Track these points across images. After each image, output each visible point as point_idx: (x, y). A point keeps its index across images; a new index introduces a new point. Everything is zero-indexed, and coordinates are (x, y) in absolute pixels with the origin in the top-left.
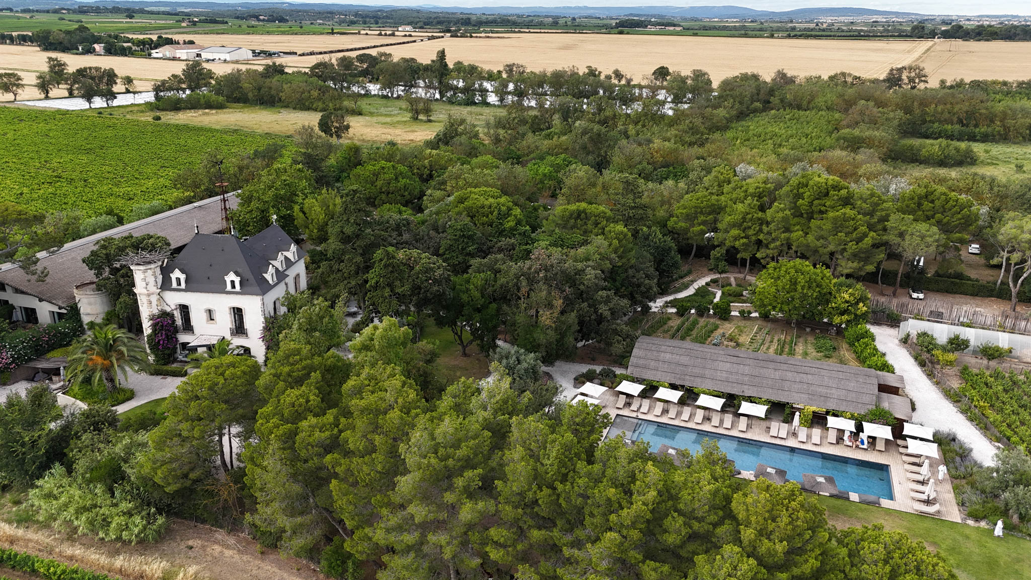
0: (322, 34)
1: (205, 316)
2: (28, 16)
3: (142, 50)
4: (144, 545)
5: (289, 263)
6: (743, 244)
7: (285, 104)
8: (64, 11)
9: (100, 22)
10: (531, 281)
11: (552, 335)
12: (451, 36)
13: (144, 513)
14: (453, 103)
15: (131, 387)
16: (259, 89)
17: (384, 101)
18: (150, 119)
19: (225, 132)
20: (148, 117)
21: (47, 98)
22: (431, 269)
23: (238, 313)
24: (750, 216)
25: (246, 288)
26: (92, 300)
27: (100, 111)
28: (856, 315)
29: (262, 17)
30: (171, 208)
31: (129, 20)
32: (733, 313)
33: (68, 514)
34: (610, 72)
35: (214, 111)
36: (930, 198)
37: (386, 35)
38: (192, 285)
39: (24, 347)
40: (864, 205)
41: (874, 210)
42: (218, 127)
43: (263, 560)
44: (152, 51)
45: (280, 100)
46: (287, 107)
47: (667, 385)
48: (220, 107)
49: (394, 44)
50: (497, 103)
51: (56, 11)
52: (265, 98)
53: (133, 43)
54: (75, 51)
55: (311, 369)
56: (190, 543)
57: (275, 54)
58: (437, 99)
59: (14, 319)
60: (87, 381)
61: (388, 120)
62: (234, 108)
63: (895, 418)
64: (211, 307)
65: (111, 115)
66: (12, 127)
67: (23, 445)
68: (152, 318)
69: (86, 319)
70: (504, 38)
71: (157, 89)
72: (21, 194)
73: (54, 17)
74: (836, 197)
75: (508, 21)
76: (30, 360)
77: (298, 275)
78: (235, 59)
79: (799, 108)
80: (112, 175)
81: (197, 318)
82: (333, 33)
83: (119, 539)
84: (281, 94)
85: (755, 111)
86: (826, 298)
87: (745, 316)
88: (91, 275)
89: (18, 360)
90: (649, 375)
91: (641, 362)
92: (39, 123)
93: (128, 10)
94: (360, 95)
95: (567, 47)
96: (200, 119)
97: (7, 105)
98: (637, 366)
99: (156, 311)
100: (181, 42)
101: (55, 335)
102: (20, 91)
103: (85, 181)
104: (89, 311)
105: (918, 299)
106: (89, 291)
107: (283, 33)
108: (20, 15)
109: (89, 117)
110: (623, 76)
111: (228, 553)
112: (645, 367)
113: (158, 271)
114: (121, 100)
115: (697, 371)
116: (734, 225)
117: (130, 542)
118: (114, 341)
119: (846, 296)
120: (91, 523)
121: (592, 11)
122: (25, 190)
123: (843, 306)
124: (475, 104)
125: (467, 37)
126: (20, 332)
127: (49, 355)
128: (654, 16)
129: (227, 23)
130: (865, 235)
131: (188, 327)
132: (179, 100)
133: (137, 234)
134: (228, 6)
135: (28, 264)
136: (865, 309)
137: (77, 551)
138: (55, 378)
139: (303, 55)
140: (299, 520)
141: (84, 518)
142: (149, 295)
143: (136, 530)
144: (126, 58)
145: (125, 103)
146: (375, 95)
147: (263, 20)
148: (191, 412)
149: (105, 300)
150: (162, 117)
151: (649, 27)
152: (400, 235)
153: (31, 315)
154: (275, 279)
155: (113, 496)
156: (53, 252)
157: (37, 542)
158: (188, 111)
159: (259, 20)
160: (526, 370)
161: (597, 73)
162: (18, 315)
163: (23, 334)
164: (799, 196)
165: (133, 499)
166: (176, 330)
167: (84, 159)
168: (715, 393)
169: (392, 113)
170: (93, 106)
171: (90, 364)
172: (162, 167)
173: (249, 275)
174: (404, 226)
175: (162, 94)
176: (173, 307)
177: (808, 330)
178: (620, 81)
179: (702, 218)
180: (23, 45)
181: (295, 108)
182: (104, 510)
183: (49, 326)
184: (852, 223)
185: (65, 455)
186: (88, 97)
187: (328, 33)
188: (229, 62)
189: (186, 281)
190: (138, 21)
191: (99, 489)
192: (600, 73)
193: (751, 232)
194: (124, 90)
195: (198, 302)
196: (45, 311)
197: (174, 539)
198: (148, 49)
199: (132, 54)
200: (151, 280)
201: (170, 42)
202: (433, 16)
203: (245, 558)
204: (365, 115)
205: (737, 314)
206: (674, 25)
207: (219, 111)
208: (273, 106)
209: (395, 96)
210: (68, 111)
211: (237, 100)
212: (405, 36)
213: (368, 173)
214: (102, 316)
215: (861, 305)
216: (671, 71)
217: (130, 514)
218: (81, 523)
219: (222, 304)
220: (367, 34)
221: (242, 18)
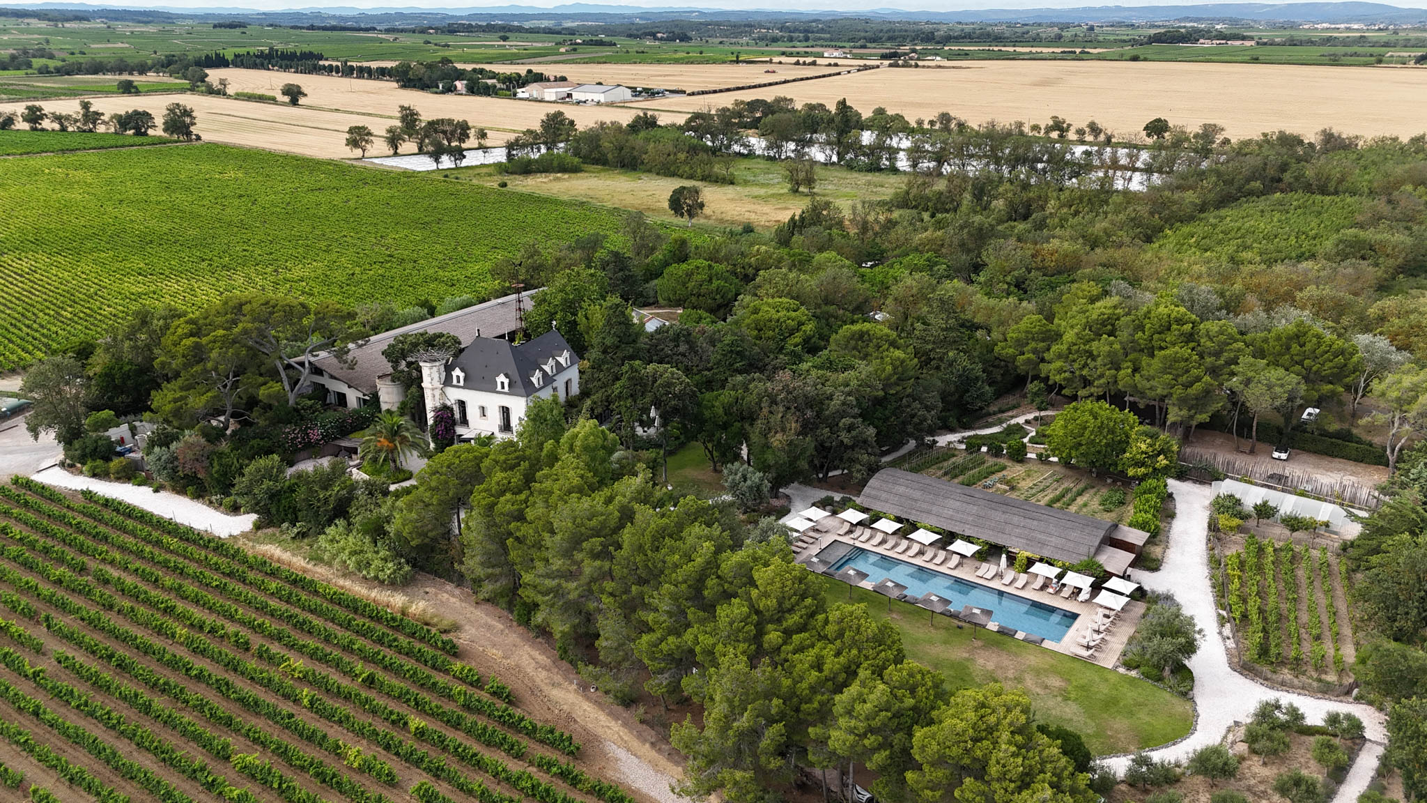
0: (724, 62)
1: (478, 412)
2: (390, 37)
3: (508, 89)
4: (392, 584)
5: (560, 368)
6: (1065, 379)
7: (648, 167)
8: (431, 31)
9: (469, 47)
10: (774, 402)
11: (783, 457)
12: (890, 66)
13: (396, 561)
14: (852, 169)
15: (411, 469)
16: (621, 149)
17: (768, 164)
18: (496, 185)
19: (570, 204)
20: (493, 184)
21: (396, 154)
22: (673, 384)
23: (506, 411)
24: (1076, 347)
25: (513, 389)
26: (390, 390)
27: (446, 174)
28: (1155, 469)
29: (659, 35)
30: (483, 301)
31: (502, 43)
32: (1029, 455)
33: (344, 556)
34: (1083, 125)
35: (566, 176)
36: (1302, 340)
37: (804, 63)
38: (469, 383)
39: (332, 427)
40: (1209, 344)
41: (1221, 349)
42: (565, 198)
43: (476, 608)
44: (519, 90)
45: (643, 163)
46: (649, 171)
47: (892, 517)
48: (575, 170)
49: (811, 78)
50: (908, 169)
51: (423, 31)
52: (626, 161)
53: (499, 80)
54: (435, 90)
55: (524, 459)
56: (427, 590)
57: (658, 93)
58: (834, 163)
59: (328, 401)
60: (375, 460)
61: (762, 191)
62: (590, 172)
63: (1105, 571)
64: (484, 405)
65: (457, 178)
66: (355, 193)
67: (319, 500)
68: (436, 410)
69: (384, 407)
70: (960, 68)
71: (510, 146)
72: (353, 274)
73: (418, 40)
74: (1177, 333)
75: (989, 35)
76: (336, 438)
77: (570, 380)
78: (609, 100)
79: (1323, 191)
80: (441, 256)
81: (472, 413)
82: (737, 62)
83: (376, 578)
84: (644, 156)
85: (1251, 193)
86: (1123, 444)
87: (1042, 459)
88: (388, 368)
89: (327, 437)
90: (877, 507)
91: (874, 492)
92: (382, 188)
93: (503, 28)
94: (739, 154)
95: (1045, 83)
96: (549, 186)
97: (355, 163)
98: (868, 496)
99: (438, 405)
100: (552, 78)
101: (357, 419)
102: (368, 146)
103: (415, 262)
104: (387, 400)
105: (1279, 459)
106: (388, 381)
107: (677, 61)
108: (384, 36)
109: (433, 181)
110: (1101, 131)
111: (453, 600)
112: (876, 498)
113: (442, 368)
114: (472, 159)
115: (925, 506)
116: (1060, 356)
117: (384, 580)
118: (398, 427)
119: (1143, 447)
120: (358, 563)
121: (1126, 14)
122: (358, 270)
123: (1138, 456)
124: (880, 170)
125: (911, 66)
126: (330, 413)
127: (352, 436)
128: (1223, 21)
129: (615, 44)
130: (1198, 379)
131: (464, 422)
132: (530, 162)
133: (431, 331)
134: (624, 18)
135: (341, 354)
136: (1165, 462)
137: (347, 583)
138: (354, 456)
139: (693, 94)
140: (490, 571)
141: (354, 559)
142: (433, 389)
143: (388, 572)
144: (489, 99)
145: (475, 163)
146: (759, 156)
147: (661, 39)
148: (433, 484)
149: (400, 390)
150: (509, 182)
151: (1201, 41)
152: (677, 346)
153: (342, 398)
154: (541, 383)
155: (376, 546)
156: (361, 346)
157: (321, 574)
158: (539, 175)
159: (656, 39)
160: (750, 488)
161: (1065, 125)
162: (331, 399)
163: (331, 416)
164: (1141, 327)
165: (389, 550)
166: (454, 423)
167: (418, 235)
168: (937, 530)
169: (771, 182)
170: (441, 167)
171: (379, 445)
172: (493, 248)
173: (517, 378)
174: (684, 336)
175: (515, 152)
176: (453, 402)
177: (1109, 481)
178: (1096, 137)
179: (1033, 345)
180: (382, 80)
181: (658, 174)
182: (369, 555)
183: (354, 410)
184: (1183, 364)
185: (348, 512)
186: (436, 156)
187: (731, 61)
188: (602, 105)
189: (465, 380)
190: (514, 45)
191: (367, 539)
192: (1069, 125)
193: (1076, 366)
194: (477, 146)
195: (474, 399)
196: (353, 397)
197: (416, 586)
198: (514, 87)
199: (496, 94)
200: (436, 376)
201: (539, 78)
202: (885, 27)
203: (463, 605)
204: (738, 184)
205: (1033, 456)
206: (1244, 38)
207: (573, 175)
208: (635, 170)
209: (783, 157)
210: (414, 171)
211: (596, 162)
212: (830, 65)
213: (680, 273)
214: (397, 405)
215: (1162, 457)
216: (1171, 125)
217: (385, 560)
218: (351, 564)
219: (493, 402)
220: (780, 63)
221: (636, 37)
